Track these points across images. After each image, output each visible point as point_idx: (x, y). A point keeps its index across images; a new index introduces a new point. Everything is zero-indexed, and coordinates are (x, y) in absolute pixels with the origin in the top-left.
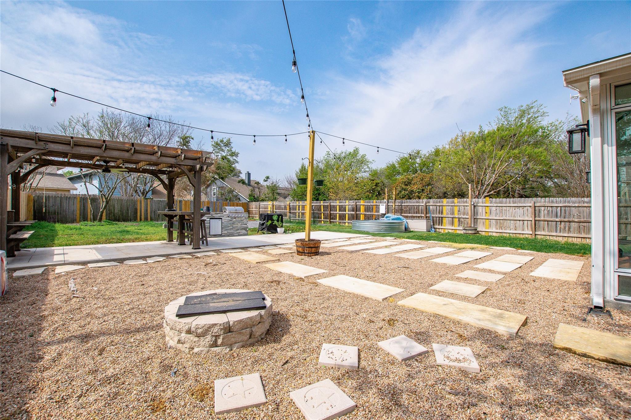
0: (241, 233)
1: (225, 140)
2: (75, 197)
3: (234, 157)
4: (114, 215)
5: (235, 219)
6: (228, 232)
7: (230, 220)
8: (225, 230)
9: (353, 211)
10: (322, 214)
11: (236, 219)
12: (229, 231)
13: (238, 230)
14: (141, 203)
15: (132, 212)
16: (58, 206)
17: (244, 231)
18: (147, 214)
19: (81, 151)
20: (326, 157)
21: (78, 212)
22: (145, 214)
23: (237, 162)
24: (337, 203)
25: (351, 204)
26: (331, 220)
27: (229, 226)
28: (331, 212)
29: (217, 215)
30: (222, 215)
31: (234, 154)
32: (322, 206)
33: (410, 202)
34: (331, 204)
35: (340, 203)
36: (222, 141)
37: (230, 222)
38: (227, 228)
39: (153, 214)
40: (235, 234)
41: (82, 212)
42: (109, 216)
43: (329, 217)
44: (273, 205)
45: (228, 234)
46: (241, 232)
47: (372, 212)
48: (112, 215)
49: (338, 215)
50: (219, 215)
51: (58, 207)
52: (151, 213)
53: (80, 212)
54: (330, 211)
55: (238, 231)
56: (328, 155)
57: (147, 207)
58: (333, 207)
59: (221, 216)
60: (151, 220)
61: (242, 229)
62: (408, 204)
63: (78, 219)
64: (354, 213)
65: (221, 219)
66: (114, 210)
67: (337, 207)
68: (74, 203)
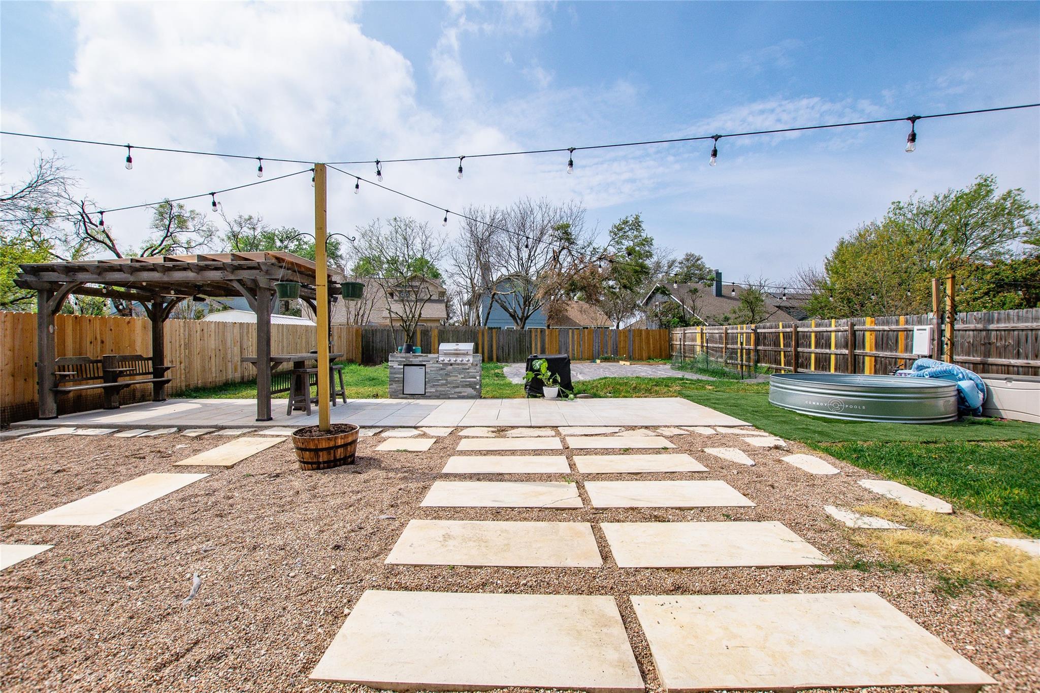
0: (463, 394)
1: (631, 219)
5: (450, 367)
6: (437, 391)
7: (442, 369)
8: (431, 387)
9: (846, 347)
10: (782, 353)
11: (453, 366)
12: (439, 389)
13: (458, 387)
14: (483, 335)
17: (470, 391)
18: (492, 351)
19: (107, 278)
22: (488, 351)
24: (810, 326)
25: (842, 329)
27: (440, 380)
28: (800, 349)
29: (417, 359)
30: (425, 359)
32: (781, 335)
33: (1019, 319)
34: (799, 329)
35: (817, 326)
36: (625, 222)
37: (441, 372)
38: (434, 382)
39: (500, 351)
40: (452, 394)
43: (794, 362)
44: (702, 334)
45: (438, 394)
46: (465, 392)
47: (896, 350)
49: (813, 356)
50: (421, 359)
52: (498, 349)
54: (798, 346)
55: (457, 390)
57: (492, 341)
58: (803, 336)
59: (424, 361)
60: (498, 360)
61: (466, 385)
62: (1010, 325)
64: (846, 352)
65: (425, 365)
67: (810, 336)
68: (401, 337)
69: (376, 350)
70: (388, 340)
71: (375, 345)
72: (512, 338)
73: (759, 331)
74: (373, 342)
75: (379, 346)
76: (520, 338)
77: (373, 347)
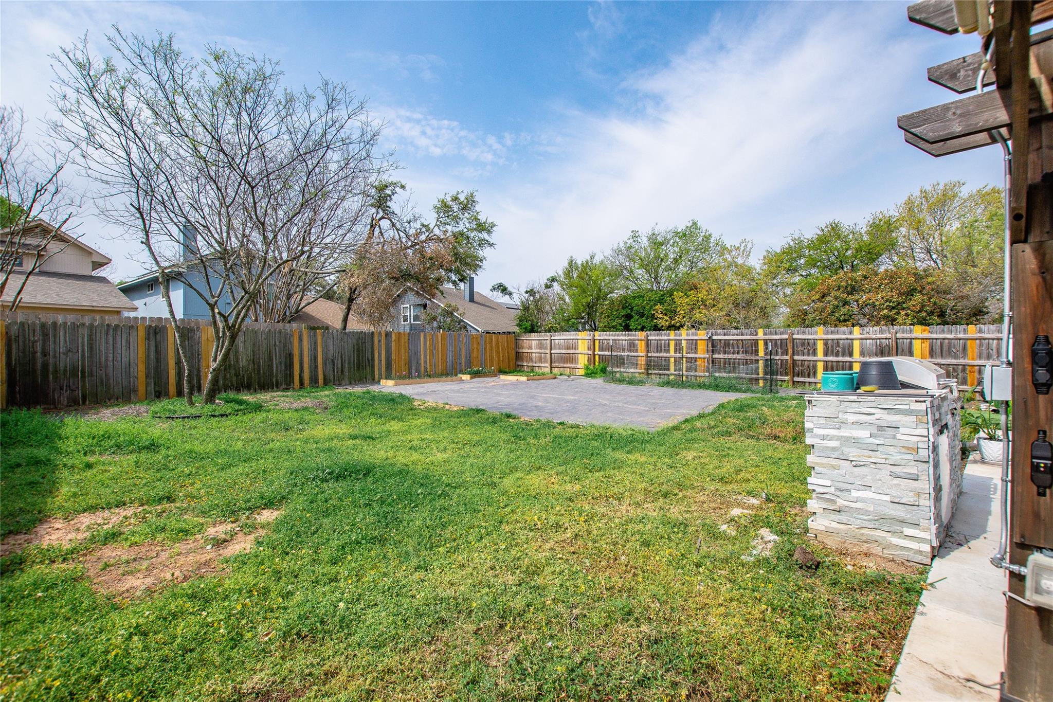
1: (462, 197)
2: (131, 327)
3: (484, 235)
4: (237, 375)
14: (301, 340)
15: (281, 363)
16: (83, 351)
18: (316, 367)
20: (629, 242)
21: (142, 368)
22: (310, 367)
23: (491, 245)
24: (816, 333)
25: (874, 337)
26: (796, 379)
28: (796, 358)
31: (482, 227)
32: (761, 342)
34: (795, 337)
35: (827, 333)
36: (455, 199)
39: (330, 367)
41: (152, 366)
42: (225, 375)
43: (790, 371)
44: (594, 340)
47: (964, 357)
48: (233, 372)
49: (820, 364)
51: (83, 355)
52: (325, 364)
53: (147, 368)
54: (793, 354)
56: (635, 239)
57: (315, 349)
58: (803, 344)
60: (326, 383)
63: (142, 389)
66: (237, 361)
67: (815, 344)
68: (128, 342)
69: (56, 371)
70: (91, 348)
71: (51, 361)
72: (346, 344)
73: (714, 337)
74: (45, 354)
75: (65, 362)
76: (358, 344)
77: (45, 366)
